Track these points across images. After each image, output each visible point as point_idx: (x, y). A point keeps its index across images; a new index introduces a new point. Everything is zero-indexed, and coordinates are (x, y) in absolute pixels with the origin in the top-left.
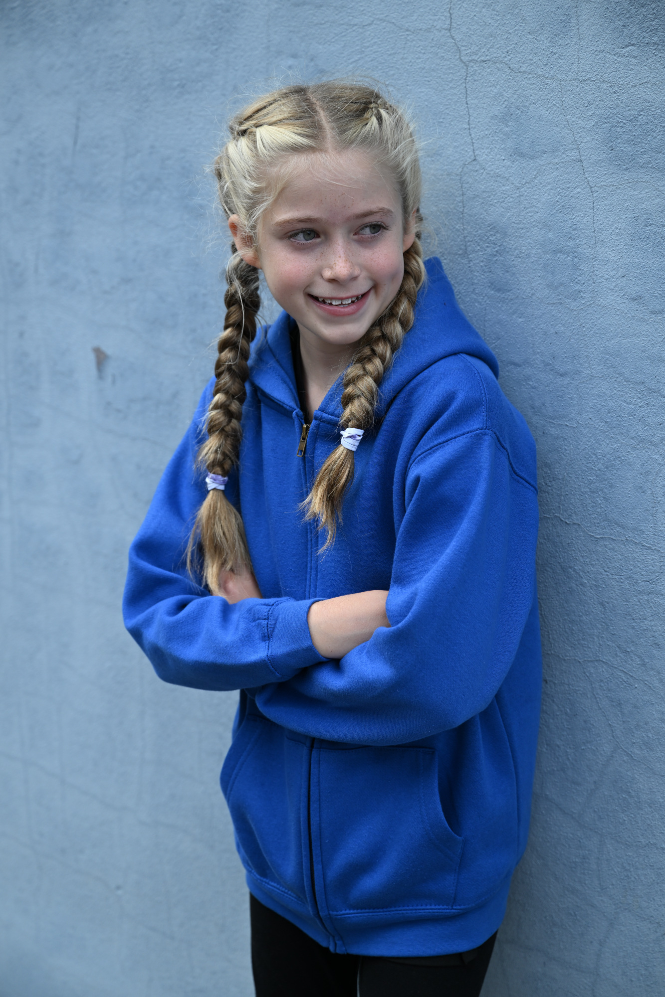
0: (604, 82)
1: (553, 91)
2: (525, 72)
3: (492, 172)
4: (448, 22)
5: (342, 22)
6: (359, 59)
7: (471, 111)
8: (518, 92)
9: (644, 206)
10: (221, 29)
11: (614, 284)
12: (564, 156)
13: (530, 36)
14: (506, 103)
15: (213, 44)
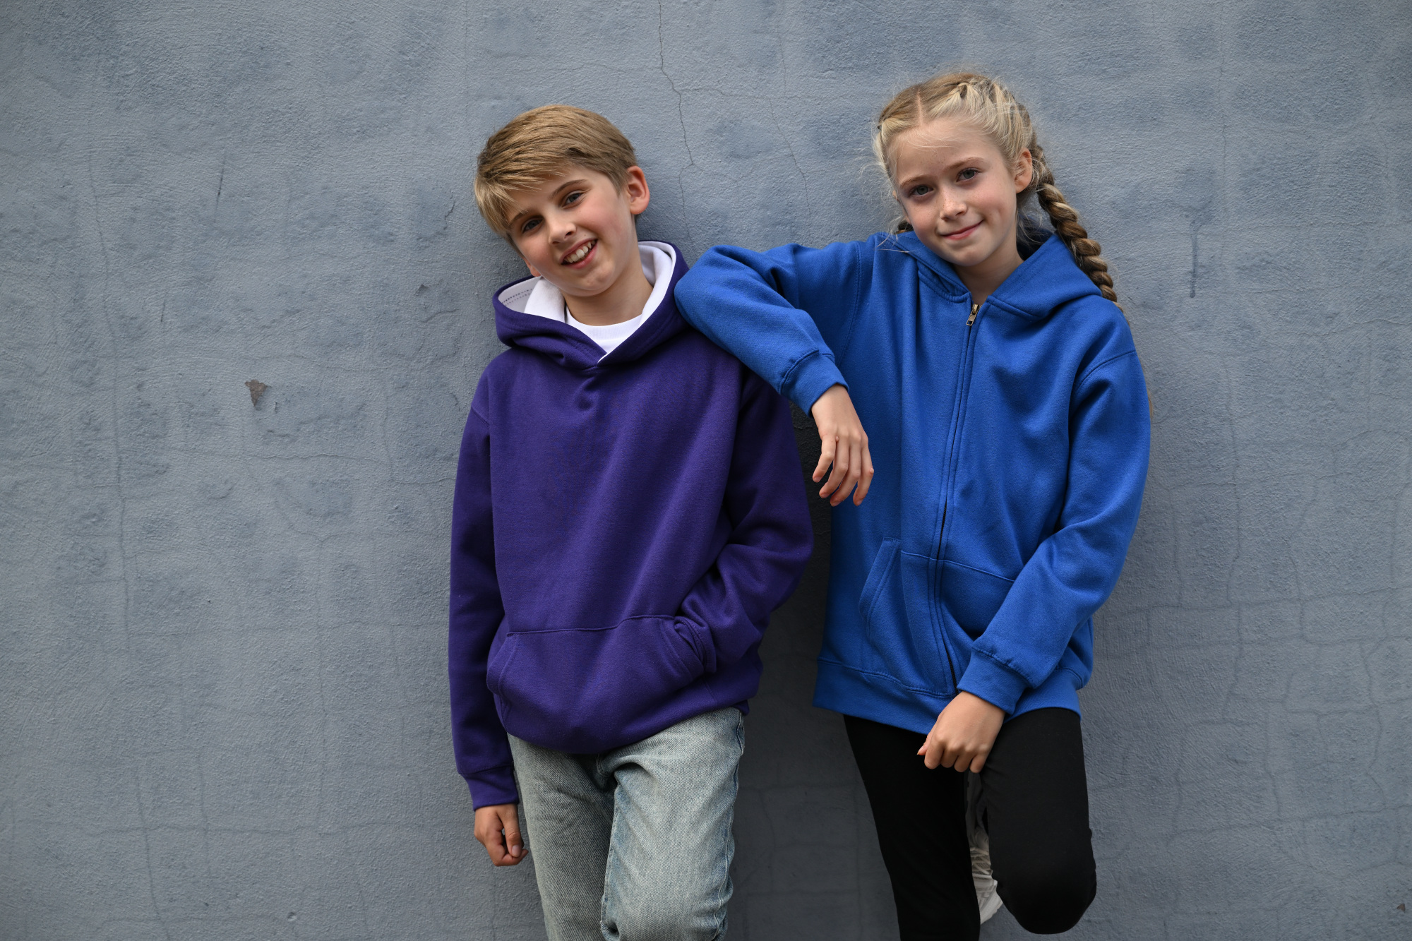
0: (809, 97)
1: (763, 107)
2: (736, 95)
3: (710, 173)
4: (660, 62)
5: (550, 68)
6: (570, 96)
7: (686, 128)
8: (731, 110)
9: (850, 182)
10: (410, 80)
11: (829, 241)
12: (777, 153)
13: (739, 69)
14: (719, 119)
15: (400, 94)
